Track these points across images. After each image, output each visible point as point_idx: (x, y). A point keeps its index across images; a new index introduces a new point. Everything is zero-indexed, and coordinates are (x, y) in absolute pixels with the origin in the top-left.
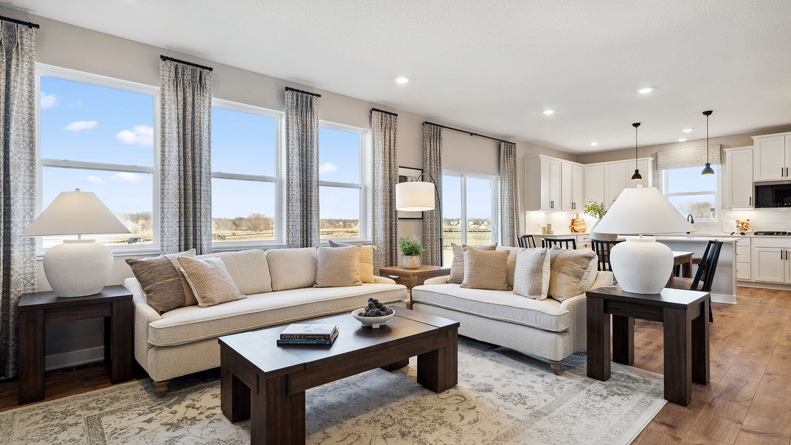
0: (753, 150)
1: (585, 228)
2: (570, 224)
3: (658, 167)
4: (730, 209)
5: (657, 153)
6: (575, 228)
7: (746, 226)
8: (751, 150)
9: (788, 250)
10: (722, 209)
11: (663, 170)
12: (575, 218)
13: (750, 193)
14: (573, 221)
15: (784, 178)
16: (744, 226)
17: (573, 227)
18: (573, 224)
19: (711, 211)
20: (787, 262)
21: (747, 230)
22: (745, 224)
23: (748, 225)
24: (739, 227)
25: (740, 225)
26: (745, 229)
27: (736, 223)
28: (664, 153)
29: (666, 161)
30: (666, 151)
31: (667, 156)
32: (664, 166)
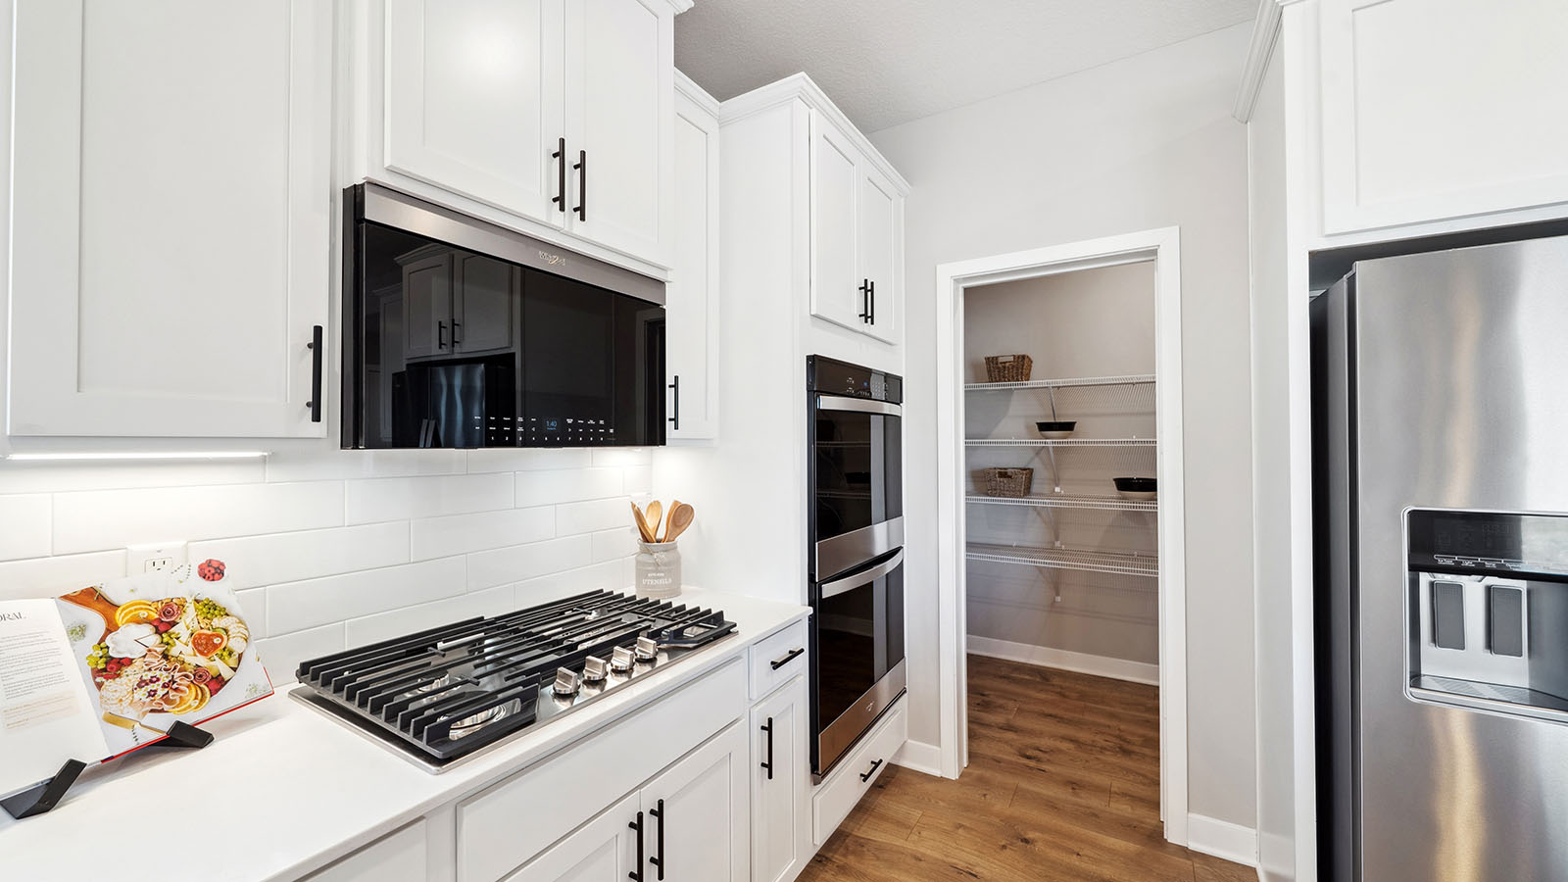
7: (204, 646)
16: (180, 649)
22: (187, 624)
23: (217, 622)
24: (130, 676)
25: (133, 640)
26: (199, 674)
27: (78, 632)
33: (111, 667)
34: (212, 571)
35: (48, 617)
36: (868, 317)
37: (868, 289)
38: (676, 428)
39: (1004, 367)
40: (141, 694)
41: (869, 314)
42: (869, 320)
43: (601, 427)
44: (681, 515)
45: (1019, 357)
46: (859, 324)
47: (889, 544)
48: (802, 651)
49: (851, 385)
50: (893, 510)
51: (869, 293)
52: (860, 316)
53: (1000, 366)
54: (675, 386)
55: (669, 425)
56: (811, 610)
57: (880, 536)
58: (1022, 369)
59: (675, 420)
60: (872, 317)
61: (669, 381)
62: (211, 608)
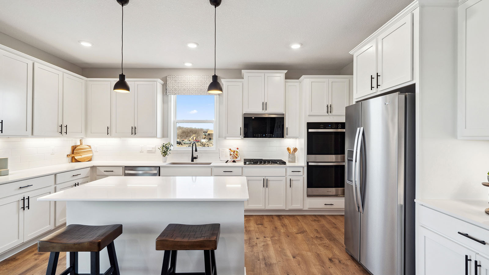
0: (243, 83)
1: (92, 156)
2: (69, 151)
3: (167, 92)
4: (225, 138)
5: (167, 77)
6: (76, 158)
7: (236, 155)
8: (242, 83)
9: (268, 178)
10: (219, 137)
11: (172, 96)
12: (78, 143)
13: (240, 124)
14: (74, 148)
15: (263, 112)
16: (235, 155)
17: (73, 155)
18: (73, 153)
19: (204, 133)
20: (267, 189)
21: (237, 158)
22: (235, 153)
23: (238, 153)
24: (232, 155)
25: (232, 153)
26: (236, 157)
27: (229, 152)
28: (173, 78)
29: (174, 86)
30: (174, 76)
31: (175, 81)
32: (173, 91)
33: (231, 155)
34: (238, 149)
35: (228, 150)
38: (287, 135)
40: (232, 157)
46: (327, 114)
48: (301, 171)
49: (322, 127)
62: (237, 152)
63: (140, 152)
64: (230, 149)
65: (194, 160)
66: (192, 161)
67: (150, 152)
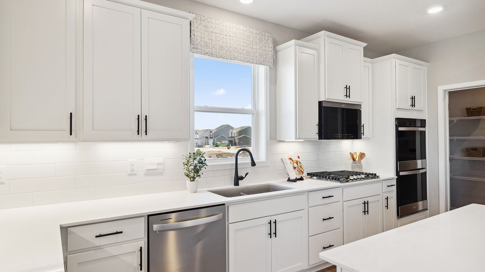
3: (192, 46)
7: (301, 167)
23: (301, 164)
25: (295, 165)
26: (301, 171)
27: (291, 163)
28: (201, 20)
29: (204, 38)
30: (204, 17)
31: (206, 27)
32: (201, 46)
33: (295, 168)
34: (299, 157)
36: (413, 105)
37: (413, 98)
38: (363, 135)
39: (474, 111)
40: (298, 172)
41: (413, 104)
42: (413, 106)
43: (351, 135)
44: (362, 155)
45: (479, 108)
46: (410, 108)
47: (422, 166)
48: (395, 185)
49: (408, 124)
50: (423, 157)
51: (413, 99)
52: (411, 105)
53: (472, 111)
54: (363, 126)
55: (362, 134)
56: (397, 177)
57: (419, 163)
58: (481, 111)
59: (363, 133)
60: (414, 105)
61: (362, 125)
63: (130, 175)
64: (290, 159)
65: (239, 181)
66: (236, 184)
67: (151, 172)
